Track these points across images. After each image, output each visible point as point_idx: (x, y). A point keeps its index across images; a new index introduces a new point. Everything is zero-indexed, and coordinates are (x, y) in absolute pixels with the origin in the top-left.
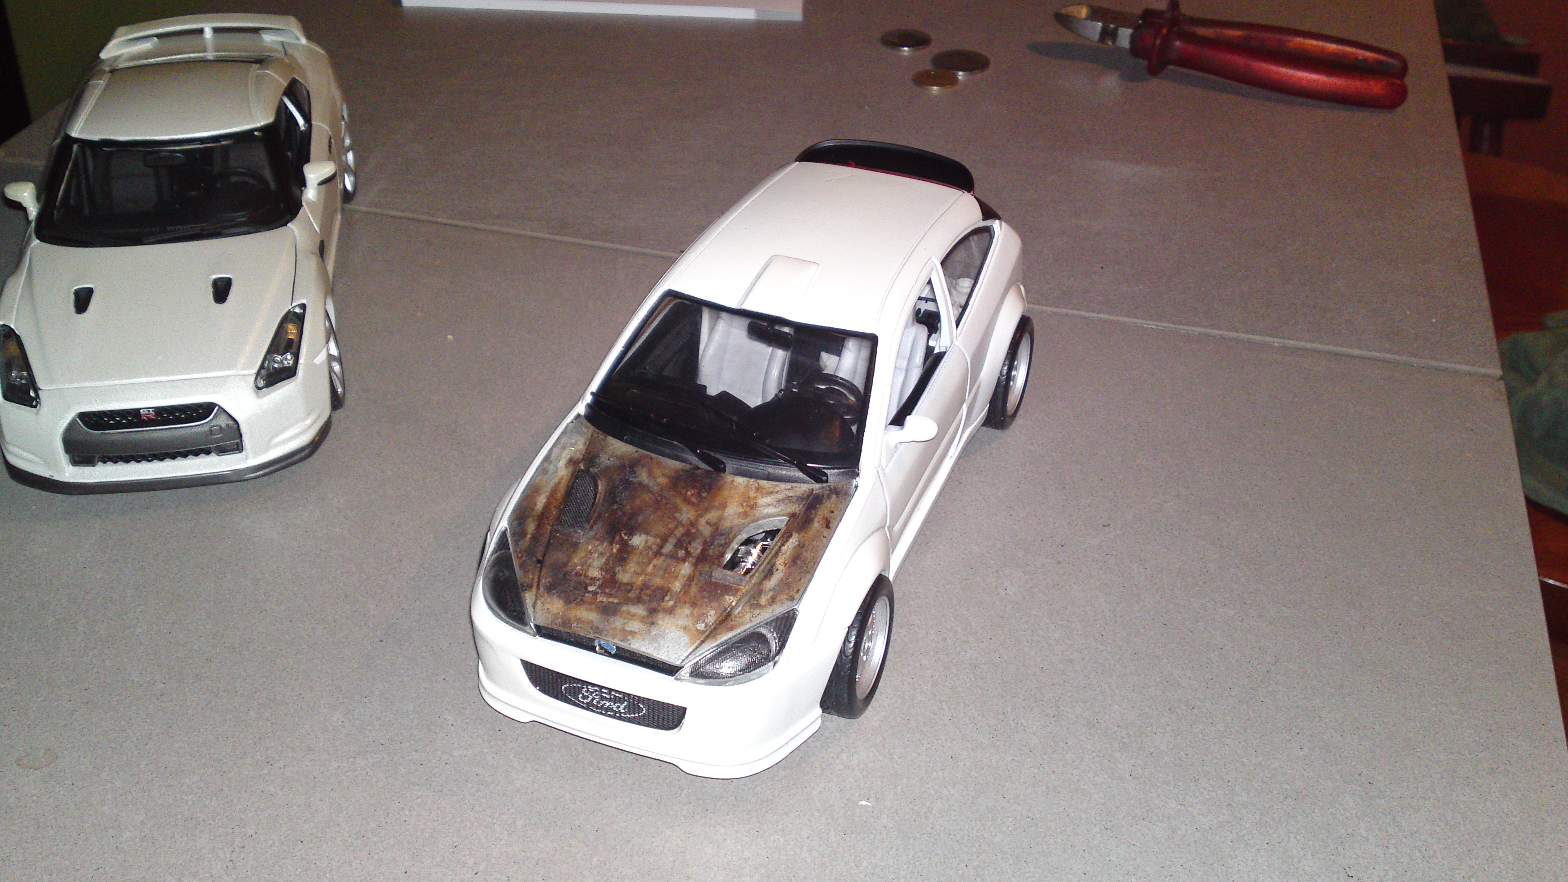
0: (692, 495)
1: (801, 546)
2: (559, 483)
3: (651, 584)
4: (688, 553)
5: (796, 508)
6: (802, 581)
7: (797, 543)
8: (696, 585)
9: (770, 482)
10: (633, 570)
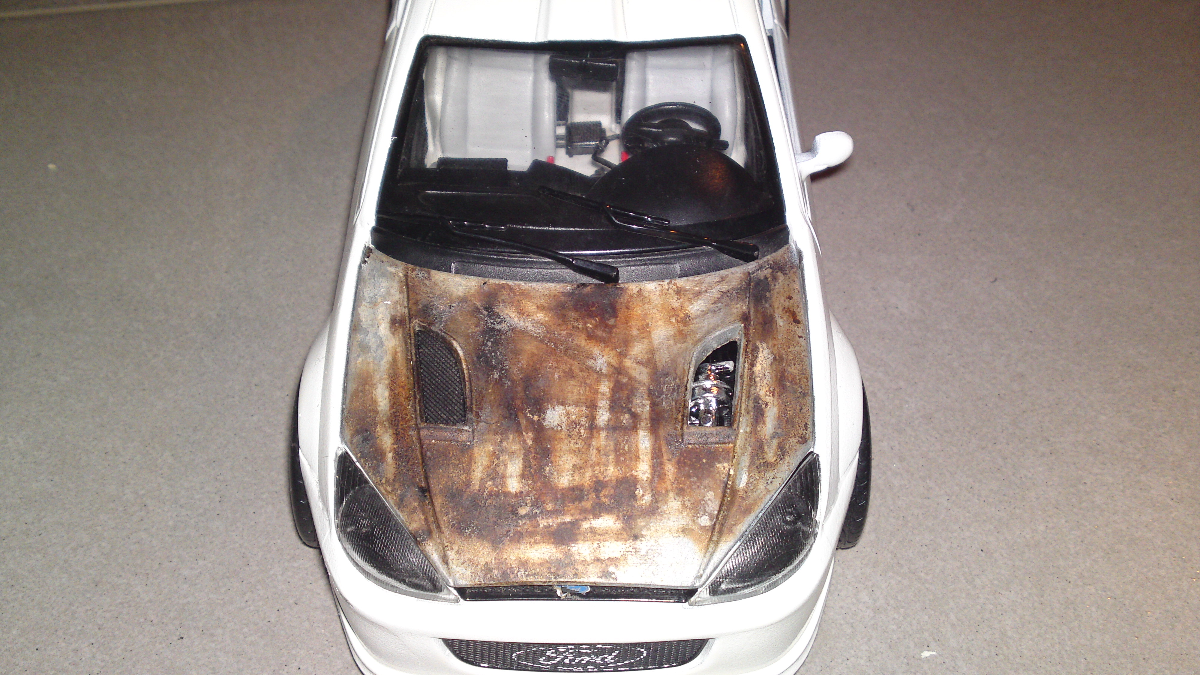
0: (596, 327)
1: (778, 360)
2: (395, 361)
3: (607, 479)
4: (634, 416)
5: (741, 307)
6: (805, 410)
7: (771, 357)
8: (669, 460)
9: (690, 278)
10: (569, 466)
